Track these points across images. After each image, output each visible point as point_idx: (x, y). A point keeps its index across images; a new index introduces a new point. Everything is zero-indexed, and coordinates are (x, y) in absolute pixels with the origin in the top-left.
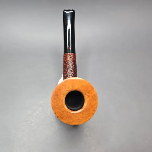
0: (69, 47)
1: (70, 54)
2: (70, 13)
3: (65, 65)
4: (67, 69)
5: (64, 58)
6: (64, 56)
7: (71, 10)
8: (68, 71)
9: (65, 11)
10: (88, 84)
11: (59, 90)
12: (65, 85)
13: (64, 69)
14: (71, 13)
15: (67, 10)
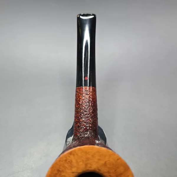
0: (86, 76)
1: (86, 89)
2: (88, 19)
3: (77, 106)
4: (81, 115)
5: (76, 95)
6: (77, 91)
7: (90, 15)
8: (82, 118)
9: (81, 17)
10: (118, 159)
11: (59, 171)
12: (71, 162)
13: (75, 114)
14: (90, 19)
15: (84, 15)
